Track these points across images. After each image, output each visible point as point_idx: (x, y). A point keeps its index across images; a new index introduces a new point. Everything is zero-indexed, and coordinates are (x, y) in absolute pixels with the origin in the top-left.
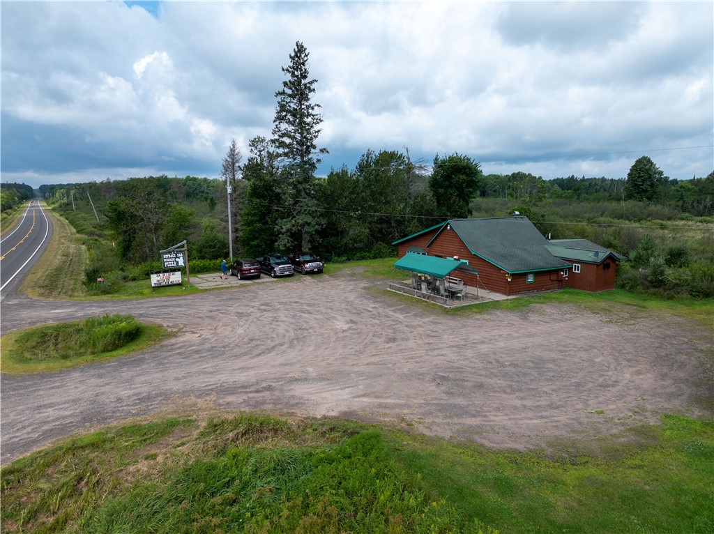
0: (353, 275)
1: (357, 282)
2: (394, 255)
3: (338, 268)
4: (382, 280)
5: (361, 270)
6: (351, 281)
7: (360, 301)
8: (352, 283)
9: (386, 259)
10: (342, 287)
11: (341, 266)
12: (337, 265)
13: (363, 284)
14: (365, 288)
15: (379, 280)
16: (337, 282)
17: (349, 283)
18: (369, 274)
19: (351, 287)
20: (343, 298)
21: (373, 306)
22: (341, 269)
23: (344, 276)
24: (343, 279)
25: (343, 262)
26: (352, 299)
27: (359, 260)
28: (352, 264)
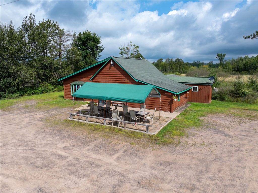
0: (26, 107)
1: (32, 114)
2: (55, 91)
3: (12, 103)
4: (55, 109)
5: (33, 103)
6: (25, 113)
7: (43, 139)
8: (27, 115)
9: (51, 93)
10: (17, 120)
11: (15, 100)
12: (11, 100)
13: (39, 115)
14: (42, 120)
15: (53, 110)
16: (11, 116)
17: (24, 115)
18: (42, 105)
19: (27, 120)
20: (18, 137)
21: (61, 145)
22: (15, 103)
23: (18, 109)
24: (18, 112)
25: (16, 97)
26: (30, 137)
27: (30, 95)
28: (25, 98)
